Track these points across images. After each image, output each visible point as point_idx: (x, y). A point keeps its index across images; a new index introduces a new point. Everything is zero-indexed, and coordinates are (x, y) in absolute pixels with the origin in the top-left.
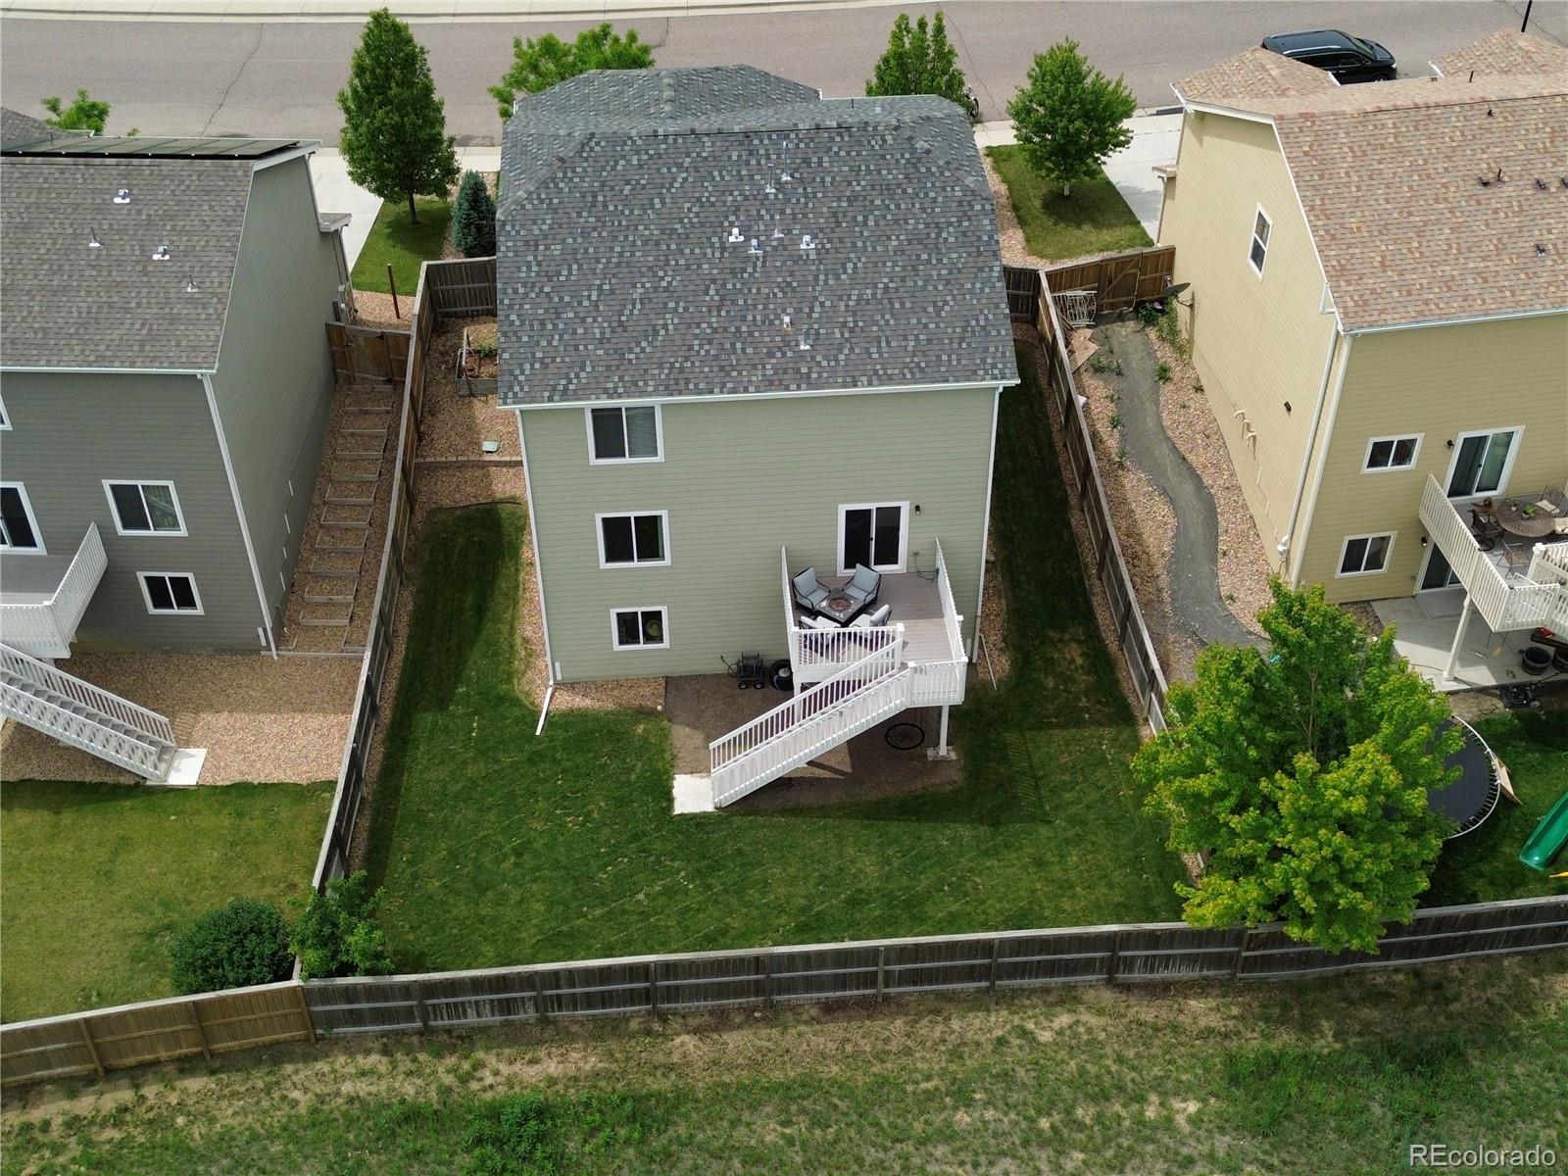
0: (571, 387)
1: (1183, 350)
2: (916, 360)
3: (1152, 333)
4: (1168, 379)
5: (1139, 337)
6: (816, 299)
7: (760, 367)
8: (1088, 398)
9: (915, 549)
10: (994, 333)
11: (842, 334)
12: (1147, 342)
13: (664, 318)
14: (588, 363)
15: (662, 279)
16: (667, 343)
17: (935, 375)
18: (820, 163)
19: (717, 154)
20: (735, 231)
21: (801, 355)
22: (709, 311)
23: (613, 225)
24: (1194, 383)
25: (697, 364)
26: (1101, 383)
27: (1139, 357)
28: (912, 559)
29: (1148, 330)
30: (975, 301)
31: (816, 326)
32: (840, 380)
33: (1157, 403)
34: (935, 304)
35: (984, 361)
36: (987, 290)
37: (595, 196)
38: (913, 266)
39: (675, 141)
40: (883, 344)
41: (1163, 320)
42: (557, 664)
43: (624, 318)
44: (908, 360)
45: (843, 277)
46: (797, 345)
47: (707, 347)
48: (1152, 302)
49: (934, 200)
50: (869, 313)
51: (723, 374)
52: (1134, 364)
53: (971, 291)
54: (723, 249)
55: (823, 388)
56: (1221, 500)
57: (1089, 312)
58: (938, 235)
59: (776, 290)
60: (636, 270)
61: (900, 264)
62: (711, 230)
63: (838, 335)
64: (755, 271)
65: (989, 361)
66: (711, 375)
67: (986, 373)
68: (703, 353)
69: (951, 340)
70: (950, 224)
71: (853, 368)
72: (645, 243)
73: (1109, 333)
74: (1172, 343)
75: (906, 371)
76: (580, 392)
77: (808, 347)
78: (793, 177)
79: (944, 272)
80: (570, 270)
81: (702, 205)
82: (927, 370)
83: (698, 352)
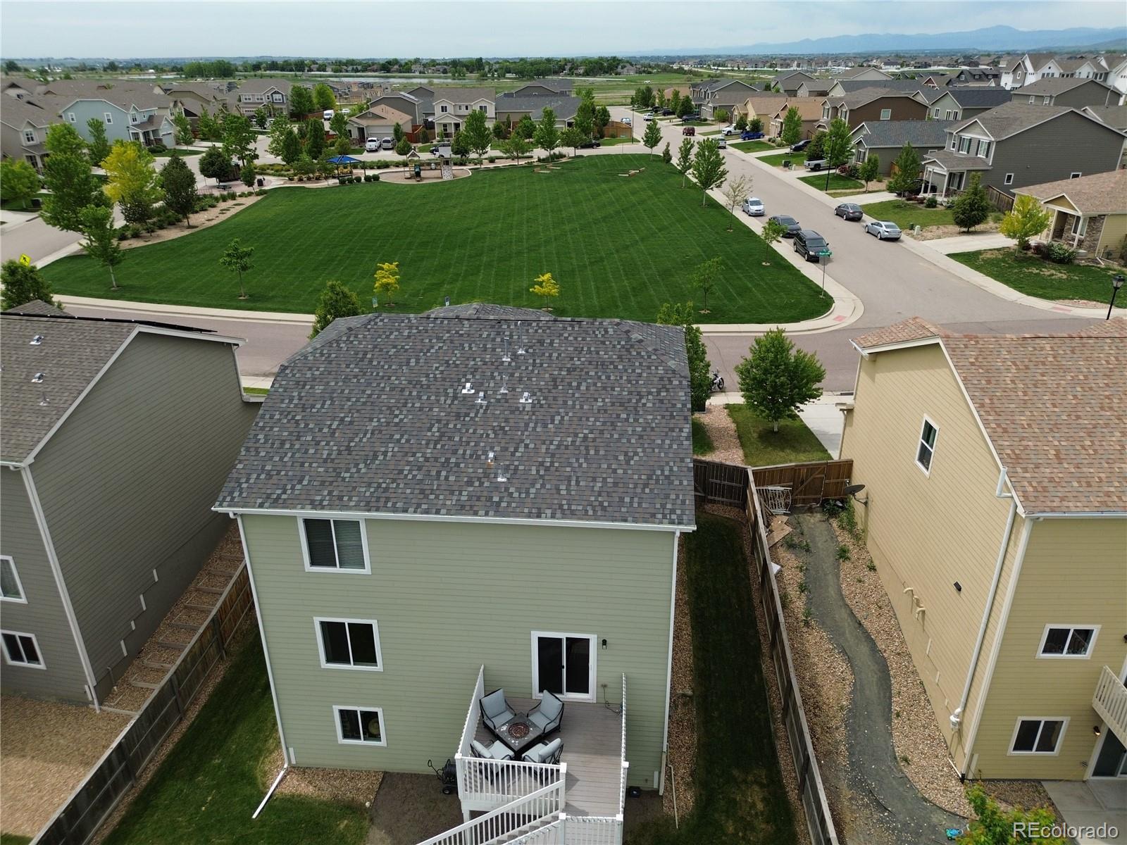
0: (284, 496)
1: (859, 537)
2: (600, 499)
3: (835, 523)
4: (848, 558)
5: (824, 525)
6: (522, 441)
7: (457, 493)
8: (782, 566)
9: (604, 681)
10: (677, 482)
11: (538, 471)
12: (830, 529)
13: (387, 447)
14: (307, 478)
15: (397, 416)
16: (381, 467)
17: (616, 514)
18: (551, 343)
19: (471, 332)
20: (468, 385)
21: (497, 487)
22: (427, 444)
23: (372, 375)
24: (868, 563)
25: (401, 486)
26: (793, 556)
27: (824, 539)
28: (601, 690)
29: (831, 520)
30: (662, 455)
31: (516, 463)
32: (526, 510)
33: (838, 576)
34: (626, 454)
35: (663, 506)
36: (675, 446)
37: (365, 354)
38: (612, 422)
39: (442, 322)
40: (573, 483)
41: (843, 515)
42: (291, 750)
43: (352, 444)
44: (593, 499)
45: (550, 426)
46: (496, 477)
47: (414, 473)
48: (836, 500)
49: (640, 375)
50: (566, 456)
51: (422, 496)
52: (819, 545)
53: (660, 447)
54: (455, 397)
55: (509, 516)
56: (893, 663)
57: (786, 503)
58: (638, 401)
59: (490, 432)
60: (377, 408)
61: (601, 420)
62: (449, 383)
63: (534, 472)
64: (476, 416)
65: (669, 506)
66: (411, 496)
67: (664, 517)
68: (410, 477)
69: (636, 485)
70: (650, 393)
71: (540, 501)
72: (392, 389)
73: (801, 520)
74: (851, 532)
75: (589, 508)
76: (290, 502)
77: (504, 480)
78: (527, 351)
79: (639, 429)
80: (323, 405)
81: (448, 365)
82: (608, 509)
83: (406, 475)
